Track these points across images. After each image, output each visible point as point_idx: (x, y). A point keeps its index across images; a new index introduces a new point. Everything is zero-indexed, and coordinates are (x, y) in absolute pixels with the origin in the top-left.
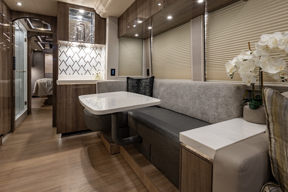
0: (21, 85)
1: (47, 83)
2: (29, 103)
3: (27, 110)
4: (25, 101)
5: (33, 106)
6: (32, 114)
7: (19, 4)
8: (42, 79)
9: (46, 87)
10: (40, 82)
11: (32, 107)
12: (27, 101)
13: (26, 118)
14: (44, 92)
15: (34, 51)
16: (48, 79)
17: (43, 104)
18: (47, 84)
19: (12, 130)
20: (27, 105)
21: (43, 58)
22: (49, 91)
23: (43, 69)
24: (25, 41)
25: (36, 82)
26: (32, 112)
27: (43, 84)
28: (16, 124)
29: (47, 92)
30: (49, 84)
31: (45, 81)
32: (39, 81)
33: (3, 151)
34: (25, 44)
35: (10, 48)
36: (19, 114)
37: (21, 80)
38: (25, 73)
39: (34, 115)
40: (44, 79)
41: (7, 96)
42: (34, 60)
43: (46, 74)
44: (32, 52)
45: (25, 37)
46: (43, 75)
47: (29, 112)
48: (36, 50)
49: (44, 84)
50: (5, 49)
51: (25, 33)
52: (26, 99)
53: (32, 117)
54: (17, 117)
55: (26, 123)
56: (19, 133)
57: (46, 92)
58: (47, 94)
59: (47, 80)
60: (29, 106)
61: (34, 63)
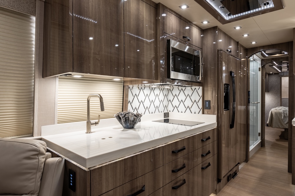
0: (255, 113)
1: (284, 113)
2: (262, 134)
3: (261, 142)
4: (258, 132)
5: (267, 138)
6: (266, 147)
7: (254, 43)
8: (277, 108)
9: (283, 118)
10: (275, 111)
11: (265, 139)
12: (260, 132)
13: (259, 150)
14: (279, 124)
15: (269, 74)
16: (285, 107)
17: (278, 138)
18: (283, 115)
19: (246, 160)
20: (260, 137)
21: (279, 81)
22: (285, 123)
23: (279, 94)
24: (259, 70)
25: (271, 111)
26: (266, 145)
27: (278, 114)
28: (251, 155)
29: (284, 124)
30: (286, 114)
31: (281, 111)
32: (273, 110)
33: (240, 178)
34: (260, 73)
35: (246, 74)
36: (253, 145)
37: (255, 107)
38: (259, 103)
39: (267, 149)
40: (281, 108)
41: (243, 123)
42: (269, 84)
43: (282, 100)
44: (267, 76)
45: (259, 67)
46: (280, 101)
47: (262, 144)
48: (271, 73)
49: (280, 114)
50: (242, 76)
51: (259, 62)
52: (259, 131)
53: (265, 151)
54: (251, 148)
55: (258, 156)
56: (252, 165)
57: (282, 124)
58: (283, 127)
59: (284, 110)
60: (263, 138)
61: (269, 88)
